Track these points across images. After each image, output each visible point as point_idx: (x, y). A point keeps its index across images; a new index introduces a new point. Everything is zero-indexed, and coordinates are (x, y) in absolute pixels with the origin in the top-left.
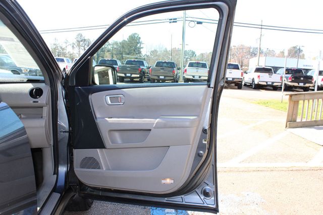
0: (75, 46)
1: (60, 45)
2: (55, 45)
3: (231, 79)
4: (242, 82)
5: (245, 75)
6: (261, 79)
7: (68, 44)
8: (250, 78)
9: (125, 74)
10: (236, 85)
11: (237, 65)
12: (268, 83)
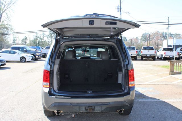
0: (49, 37)
1: (40, 36)
2: (36, 36)
3: (149, 55)
4: (155, 56)
5: (157, 53)
6: (167, 55)
7: (45, 36)
8: (160, 54)
9: (90, 55)
10: (152, 59)
11: (152, 47)
12: (171, 57)
